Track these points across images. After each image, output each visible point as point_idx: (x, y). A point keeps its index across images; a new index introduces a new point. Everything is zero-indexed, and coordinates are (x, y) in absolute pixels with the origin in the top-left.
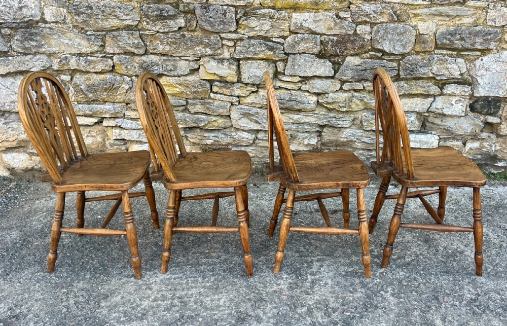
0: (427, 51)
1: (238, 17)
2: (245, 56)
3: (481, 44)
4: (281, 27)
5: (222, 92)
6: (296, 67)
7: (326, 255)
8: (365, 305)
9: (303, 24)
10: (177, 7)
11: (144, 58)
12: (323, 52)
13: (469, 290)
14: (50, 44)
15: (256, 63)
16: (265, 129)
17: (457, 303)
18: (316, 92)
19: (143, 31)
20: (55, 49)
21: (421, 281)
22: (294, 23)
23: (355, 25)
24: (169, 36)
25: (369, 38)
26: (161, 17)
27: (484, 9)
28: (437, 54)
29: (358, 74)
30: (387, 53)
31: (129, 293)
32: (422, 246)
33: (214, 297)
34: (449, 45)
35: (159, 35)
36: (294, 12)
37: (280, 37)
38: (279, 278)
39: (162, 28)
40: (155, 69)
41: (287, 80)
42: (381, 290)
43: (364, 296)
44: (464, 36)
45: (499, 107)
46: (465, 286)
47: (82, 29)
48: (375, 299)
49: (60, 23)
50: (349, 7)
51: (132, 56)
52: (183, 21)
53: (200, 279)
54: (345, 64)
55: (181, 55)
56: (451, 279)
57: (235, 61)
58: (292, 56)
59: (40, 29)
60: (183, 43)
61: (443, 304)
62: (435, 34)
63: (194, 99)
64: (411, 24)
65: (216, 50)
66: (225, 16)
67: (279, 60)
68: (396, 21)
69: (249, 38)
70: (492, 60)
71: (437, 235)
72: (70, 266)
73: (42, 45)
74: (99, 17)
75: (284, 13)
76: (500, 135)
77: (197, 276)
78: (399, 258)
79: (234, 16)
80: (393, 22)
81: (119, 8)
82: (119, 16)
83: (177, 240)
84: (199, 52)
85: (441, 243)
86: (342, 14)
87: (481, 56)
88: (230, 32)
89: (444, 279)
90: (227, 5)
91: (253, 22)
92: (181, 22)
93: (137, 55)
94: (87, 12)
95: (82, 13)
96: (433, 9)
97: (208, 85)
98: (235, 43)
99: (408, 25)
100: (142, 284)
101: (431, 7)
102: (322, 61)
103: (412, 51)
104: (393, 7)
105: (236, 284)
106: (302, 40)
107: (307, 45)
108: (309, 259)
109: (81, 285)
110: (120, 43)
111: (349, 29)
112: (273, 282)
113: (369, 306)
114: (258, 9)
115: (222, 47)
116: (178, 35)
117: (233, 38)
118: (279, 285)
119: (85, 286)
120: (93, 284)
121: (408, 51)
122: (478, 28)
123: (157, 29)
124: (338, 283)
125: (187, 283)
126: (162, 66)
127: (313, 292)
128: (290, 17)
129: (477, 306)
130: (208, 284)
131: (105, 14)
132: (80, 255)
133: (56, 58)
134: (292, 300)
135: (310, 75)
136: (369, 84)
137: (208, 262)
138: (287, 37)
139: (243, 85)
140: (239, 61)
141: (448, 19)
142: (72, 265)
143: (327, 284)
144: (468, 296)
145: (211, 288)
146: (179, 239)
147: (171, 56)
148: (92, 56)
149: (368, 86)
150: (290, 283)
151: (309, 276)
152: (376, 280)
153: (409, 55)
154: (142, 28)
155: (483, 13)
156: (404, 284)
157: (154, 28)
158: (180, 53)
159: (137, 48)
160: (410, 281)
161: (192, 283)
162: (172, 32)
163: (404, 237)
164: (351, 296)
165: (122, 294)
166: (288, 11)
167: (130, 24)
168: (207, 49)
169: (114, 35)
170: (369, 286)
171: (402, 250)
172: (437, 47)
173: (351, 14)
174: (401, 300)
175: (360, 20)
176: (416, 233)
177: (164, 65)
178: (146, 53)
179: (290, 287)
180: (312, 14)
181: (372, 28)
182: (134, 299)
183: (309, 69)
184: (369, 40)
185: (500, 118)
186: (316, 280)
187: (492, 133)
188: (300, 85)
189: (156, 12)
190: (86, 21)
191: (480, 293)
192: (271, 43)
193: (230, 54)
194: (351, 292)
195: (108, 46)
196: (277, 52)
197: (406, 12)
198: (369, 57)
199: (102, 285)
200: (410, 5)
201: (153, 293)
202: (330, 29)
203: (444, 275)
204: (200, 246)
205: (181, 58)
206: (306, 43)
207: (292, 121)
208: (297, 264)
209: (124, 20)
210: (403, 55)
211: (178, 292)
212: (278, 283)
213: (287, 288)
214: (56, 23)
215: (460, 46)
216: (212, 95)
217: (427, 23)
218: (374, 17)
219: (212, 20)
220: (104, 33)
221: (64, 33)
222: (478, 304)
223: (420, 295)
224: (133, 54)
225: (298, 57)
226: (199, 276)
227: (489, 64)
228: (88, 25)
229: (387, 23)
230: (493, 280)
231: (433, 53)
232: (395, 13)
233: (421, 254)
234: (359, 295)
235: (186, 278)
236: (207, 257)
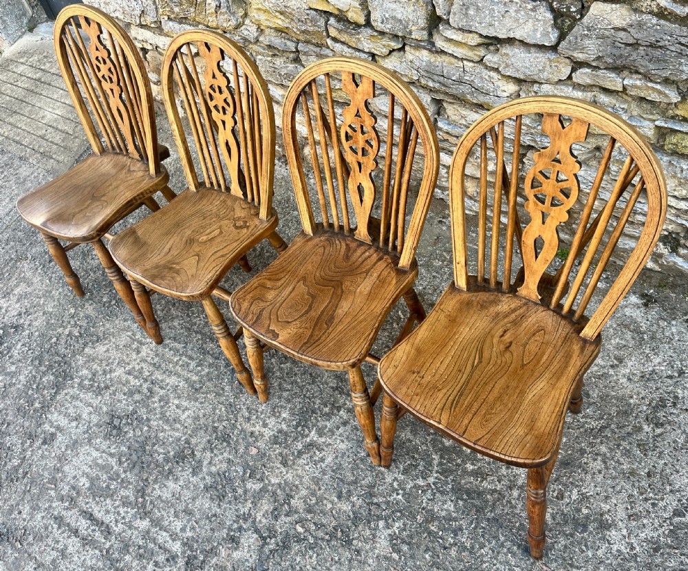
5: (343, 40)
6: (471, 12)
8: (337, 530)
18: (514, 75)
29: (615, 51)
31: (118, 347)
33: (184, 403)
38: (275, 414)
41: (454, 37)
43: (351, 513)
48: (360, 530)
54: (585, 20)
63: (307, 42)
77: (195, 357)
97: (322, 22)
102: (529, 7)
108: (342, 401)
109: (91, 309)
112: (263, 416)
113: (340, 534)
120: (101, 314)
124: (338, 469)
127: (294, 464)
130: (194, 378)
134: (258, 461)
135: (501, 36)
136: (638, 83)
139: (375, 34)
143: (323, 461)
145: (192, 386)
149: (636, 87)
150: (280, 431)
151: (313, 433)
152: (398, 494)
156: (432, 528)
160: (444, 530)
164: (332, 502)
165: (111, 344)
170: (375, 500)
179: (275, 438)
182: (114, 359)
183: (500, 21)
186: (315, 445)
188: (482, 52)
194: (340, 496)
198: (656, 10)
199: (107, 319)
201: (135, 360)
203: (514, 554)
207: (464, 123)
208: (318, 402)
211: (157, 373)
212: (268, 421)
213: (270, 437)
216: (329, 42)
234: (345, 507)
235: (182, 354)
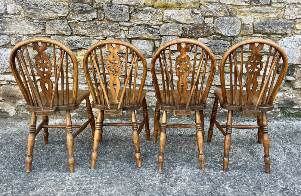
0: (249, 35)
1: (130, 12)
2: (134, 37)
3: (282, 30)
4: (158, 19)
7: (186, 162)
8: (212, 193)
9: (172, 17)
10: (92, 5)
11: (71, 38)
12: (184, 35)
13: (281, 183)
14: (10, 28)
15: (142, 41)
16: (147, 84)
17: (274, 191)
19: (70, 20)
20: (12, 31)
21: (249, 177)
22: (166, 16)
23: (203, 18)
24: (87, 24)
25: (213, 26)
26: (82, 12)
27: (283, 8)
28: (255, 36)
30: (224, 36)
31: (50, 187)
32: (249, 156)
33: (108, 189)
34: (262, 31)
35: (80, 23)
36: (166, 9)
37: (157, 25)
38: (153, 176)
39: (83, 18)
40: (77, 44)
42: (222, 183)
43: (211, 187)
44: (271, 25)
45: (294, 70)
46: (278, 180)
47: (31, 18)
48: (219, 189)
49: (17, 15)
50: (200, 7)
51: (63, 36)
52: (95, 14)
53: (99, 178)
55: (94, 36)
56: (269, 176)
57: (129, 40)
58: (164, 37)
59: (4, 18)
60: (95, 28)
61: (264, 192)
62: (253, 24)
64: (238, 17)
65: (116, 33)
66: (122, 11)
67: (156, 40)
68: (229, 16)
69: (137, 25)
70: (288, 41)
71: (258, 149)
72: (12, 169)
73: (5, 29)
74: (42, 11)
75: (159, 10)
76: (295, 88)
77: (98, 175)
78: (234, 163)
79: (128, 11)
80: (227, 16)
81: (55, 5)
82: (55, 10)
83: (87, 153)
84: (105, 34)
85: (261, 154)
86: (196, 11)
87: (281, 38)
88: (125, 21)
89: (264, 176)
90: (124, 4)
91: (140, 16)
92: (94, 15)
93: (66, 35)
94: (34, 8)
95: (31, 8)
96: (252, 8)
98: (129, 29)
99: (236, 18)
100: (60, 181)
101: (250, 7)
103: (239, 34)
104: (227, 7)
105: (124, 180)
106: (171, 27)
107: (174, 30)
108: (174, 164)
109: (17, 181)
110: (55, 28)
111: (200, 20)
112: (149, 179)
113: (214, 193)
114: (143, 7)
115: (120, 31)
116: (92, 23)
117: (127, 25)
118: (153, 180)
119: (20, 182)
120: (26, 181)
121: (237, 34)
122: (280, 20)
123: (79, 19)
124: (193, 179)
125: (90, 180)
126: (82, 43)
127: (176, 185)
128: (163, 13)
129: (287, 193)
130: (105, 181)
131: (46, 9)
132: (19, 163)
133: (13, 37)
134: (161, 190)
135: (176, 50)
137: (106, 167)
138: (161, 25)
140: (131, 40)
141: (261, 15)
142: (13, 169)
143: (186, 180)
144: (281, 186)
145: (106, 183)
146: (88, 152)
147: (88, 37)
148: (37, 36)
150: (161, 180)
151: (174, 175)
152: (219, 177)
153: (237, 37)
154: (70, 19)
155: (282, 11)
156: (238, 179)
157: (77, 18)
158: (93, 34)
159: (66, 31)
160: (241, 178)
161: (94, 180)
162: (89, 21)
163: (237, 150)
164: (202, 187)
165: (45, 187)
166: (162, 8)
167: (62, 16)
168: (111, 32)
169: (51, 23)
170: (214, 181)
171: (235, 158)
172: (254, 32)
173: (201, 11)
174: (236, 189)
175: (207, 15)
176: (244, 148)
177: (83, 42)
178: (72, 35)
179: (161, 182)
180: (177, 11)
181: (214, 20)
182: (53, 191)
184: (212, 27)
185: (295, 77)
186: (178, 177)
187: (290, 87)
189: (78, 8)
190: (33, 13)
191: (288, 185)
192: (151, 29)
193: (126, 36)
194: (202, 185)
195: (47, 30)
196: (155, 34)
197: (235, 10)
198: (213, 38)
199: (32, 181)
200: (237, 5)
201: (66, 187)
202: (188, 20)
203: (264, 174)
204: (102, 157)
205: (94, 38)
206: (173, 29)
208: (166, 168)
209: (58, 13)
210: (234, 37)
211: (83, 186)
212: (153, 179)
213: (159, 183)
214: (14, 14)
215: (269, 32)
217: (248, 17)
218: (215, 13)
219: (114, 13)
220: (45, 21)
221: (19, 21)
222: (287, 191)
223: (248, 186)
224: (64, 35)
225: (168, 37)
226: (99, 175)
227: (287, 43)
228: (35, 16)
229: (223, 17)
230: (296, 176)
231: (252, 36)
232: (228, 10)
233: (248, 161)
234: (207, 186)
235: (90, 177)
236: (106, 164)
